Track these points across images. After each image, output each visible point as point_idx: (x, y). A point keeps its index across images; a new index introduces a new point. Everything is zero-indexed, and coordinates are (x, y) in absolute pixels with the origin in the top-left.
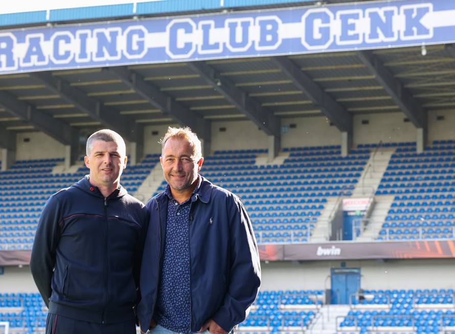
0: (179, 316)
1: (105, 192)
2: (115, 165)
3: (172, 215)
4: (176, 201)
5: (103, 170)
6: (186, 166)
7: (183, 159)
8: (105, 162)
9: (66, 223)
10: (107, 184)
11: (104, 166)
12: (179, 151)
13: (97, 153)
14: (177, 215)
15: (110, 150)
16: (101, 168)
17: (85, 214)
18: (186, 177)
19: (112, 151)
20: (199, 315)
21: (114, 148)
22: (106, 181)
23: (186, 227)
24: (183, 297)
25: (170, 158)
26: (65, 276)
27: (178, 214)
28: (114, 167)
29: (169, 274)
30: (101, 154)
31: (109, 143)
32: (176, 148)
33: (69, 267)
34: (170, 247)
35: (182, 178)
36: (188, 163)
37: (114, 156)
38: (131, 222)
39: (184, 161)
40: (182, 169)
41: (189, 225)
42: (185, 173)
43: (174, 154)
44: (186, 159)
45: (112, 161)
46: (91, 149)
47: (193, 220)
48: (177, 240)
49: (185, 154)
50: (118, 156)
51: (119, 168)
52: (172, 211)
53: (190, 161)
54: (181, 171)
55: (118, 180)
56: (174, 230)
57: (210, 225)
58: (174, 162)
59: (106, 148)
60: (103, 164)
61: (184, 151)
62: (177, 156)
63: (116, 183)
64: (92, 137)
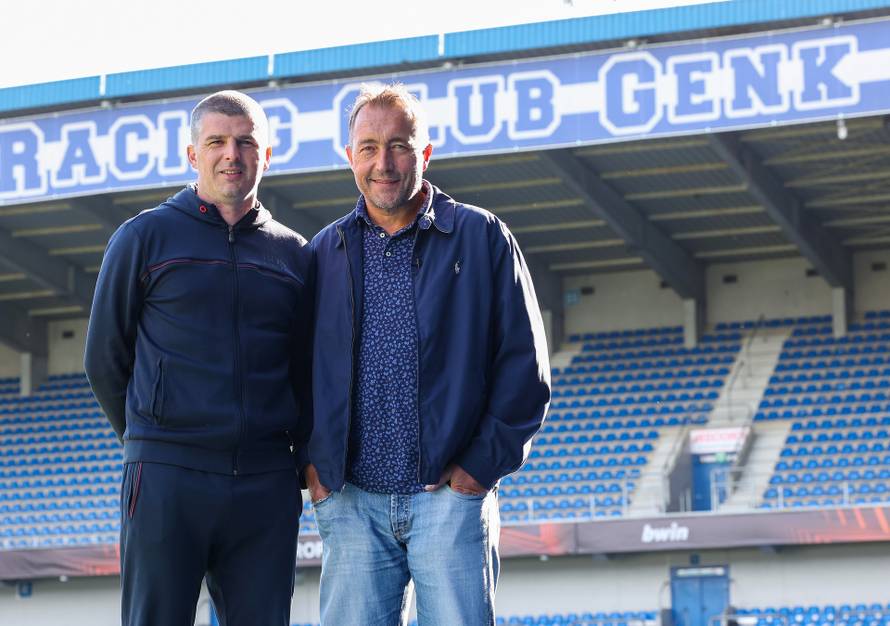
0: (391, 456)
1: (229, 215)
2: (247, 161)
3: (375, 257)
4: (380, 230)
5: (222, 172)
6: (401, 160)
7: (394, 147)
8: (226, 157)
9: (154, 277)
10: (232, 200)
11: (224, 165)
12: (387, 132)
13: (211, 138)
14: (385, 256)
15: (237, 132)
16: (219, 168)
17: (191, 259)
18: (401, 183)
19: (241, 134)
20: (436, 451)
21: (244, 128)
22: (230, 196)
23: (406, 278)
24: (398, 418)
25: (366, 145)
26: (157, 380)
27: (388, 254)
28: (245, 167)
29: (371, 372)
30: (219, 141)
31: (235, 119)
32: (379, 125)
33: (164, 361)
34: (373, 318)
35: (395, 186)
36: (404, 153)
37: (245, 145)
38: (283, 275)
39: (397, 150)
40: (394, 166)
41: (413, 276)
42: (399, 174)
43: (376, 138)
44: (401, 146)
45: (240, 154)
46: (200, 131)
47: (421, 265)
48: (387, 306)
49: (397, 135)
50: (254, 145)
51: (255, 168)
52: (374, 249)
53: (409, 149)
54: (389, 169)
55: (254, 191)
56: (379, 287)
57: (455, 277)
58: (376, 153)
59: (229, 128)
60: (223, 161)
61: (396, 129)
62: (381, 140)
63: (251, 199)
64: (201, 107)
